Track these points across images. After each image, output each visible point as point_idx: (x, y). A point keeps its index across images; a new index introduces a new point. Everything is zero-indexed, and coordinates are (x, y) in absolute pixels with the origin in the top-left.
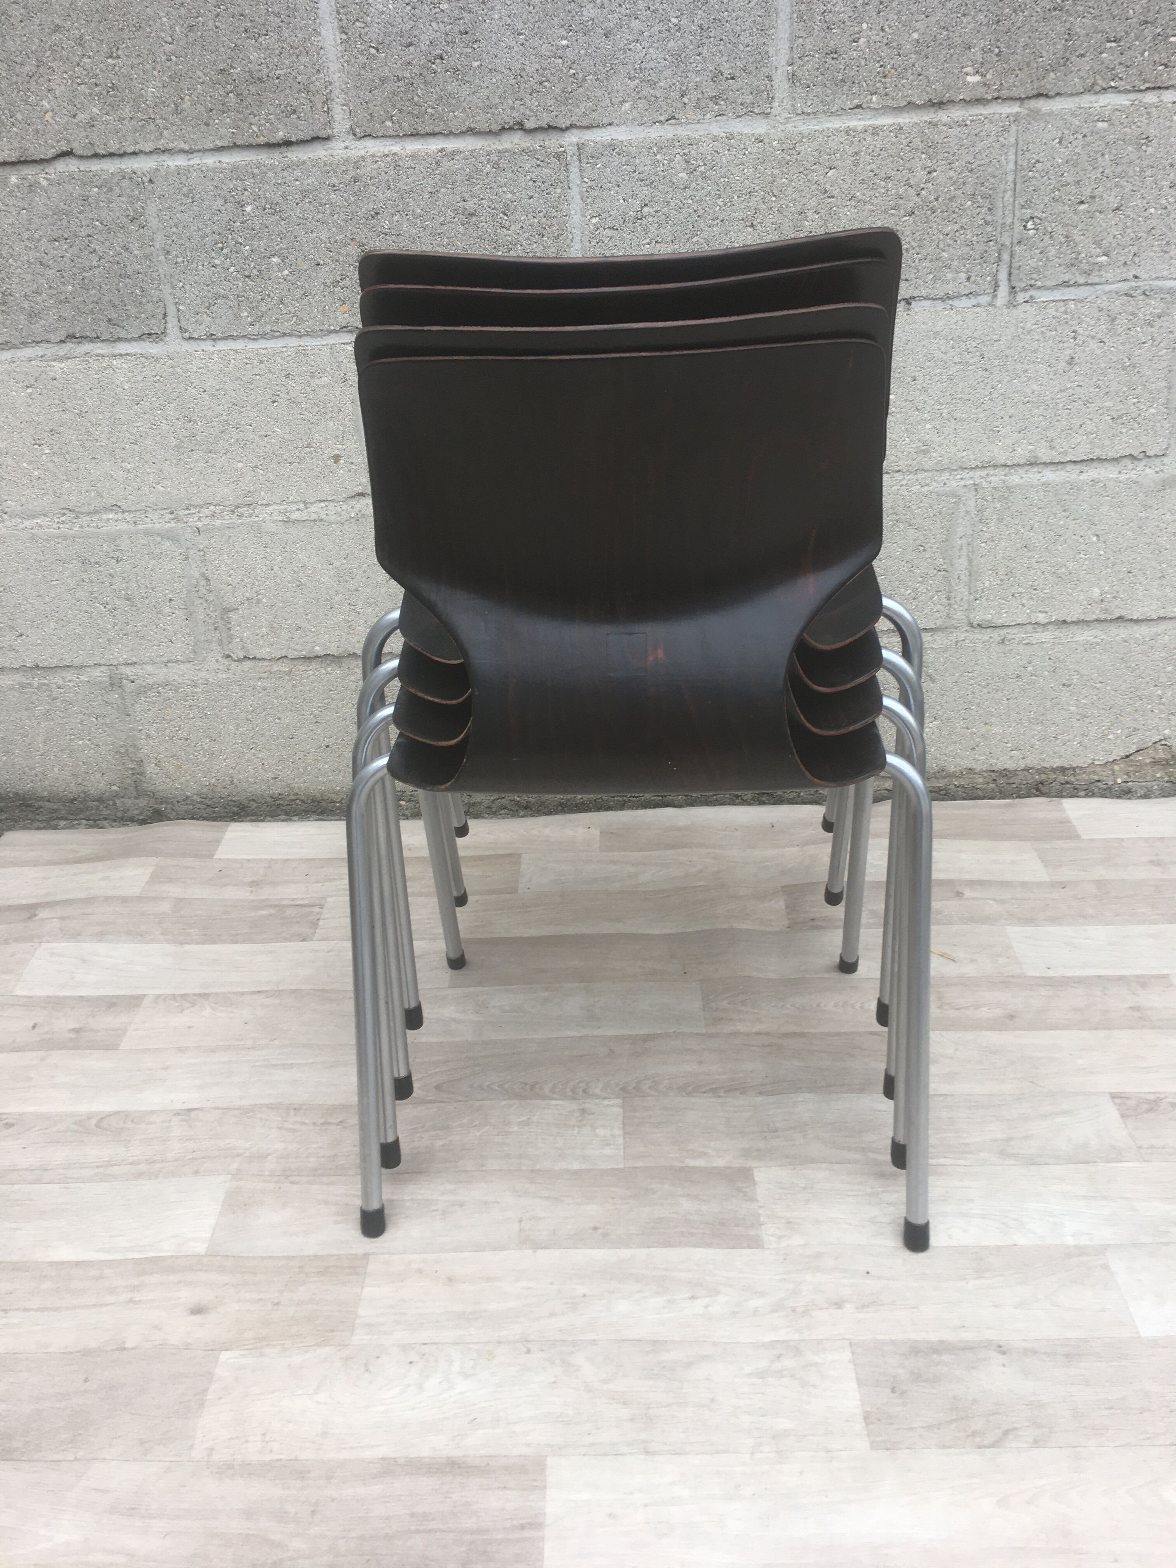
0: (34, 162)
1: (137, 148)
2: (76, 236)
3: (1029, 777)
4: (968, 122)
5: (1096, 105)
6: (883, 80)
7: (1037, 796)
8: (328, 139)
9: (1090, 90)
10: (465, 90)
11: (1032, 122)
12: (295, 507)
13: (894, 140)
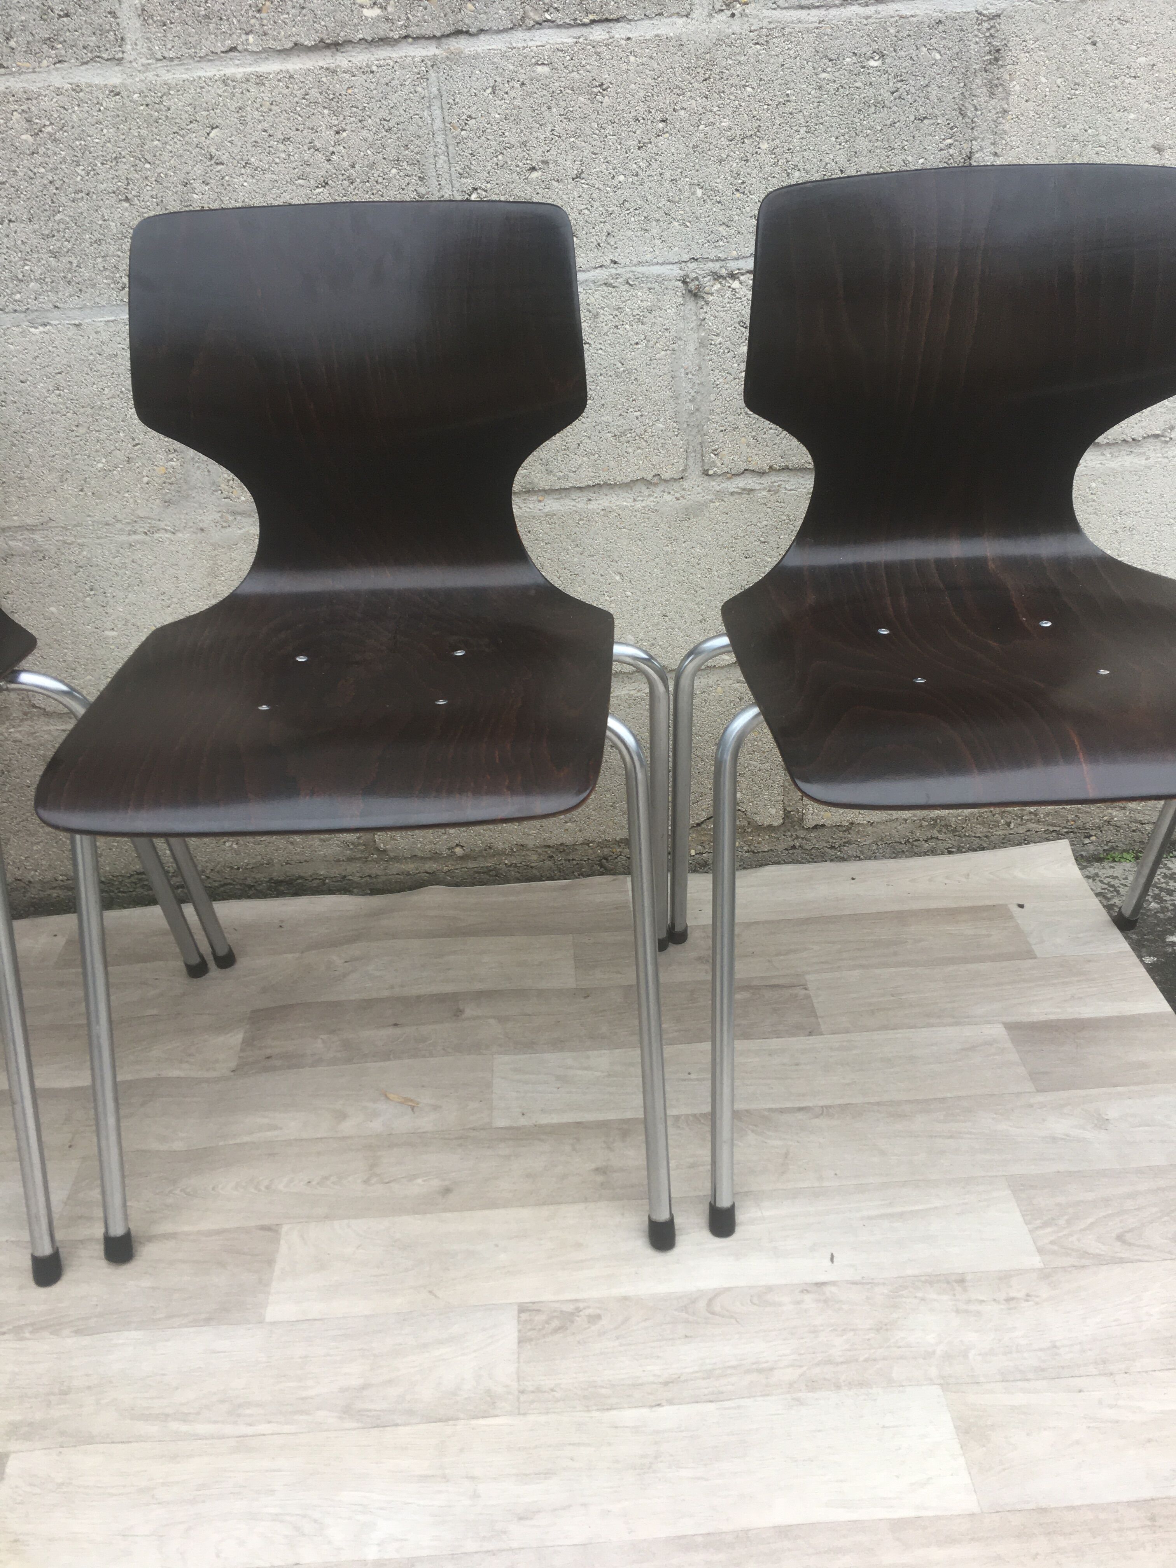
3: (591, 851)
4: (374, 68)
5: (530, 44)
6: (258, 15)
7: (602, 874)
9: (519, 24)
11: (454, 67)
13: (286, 91)
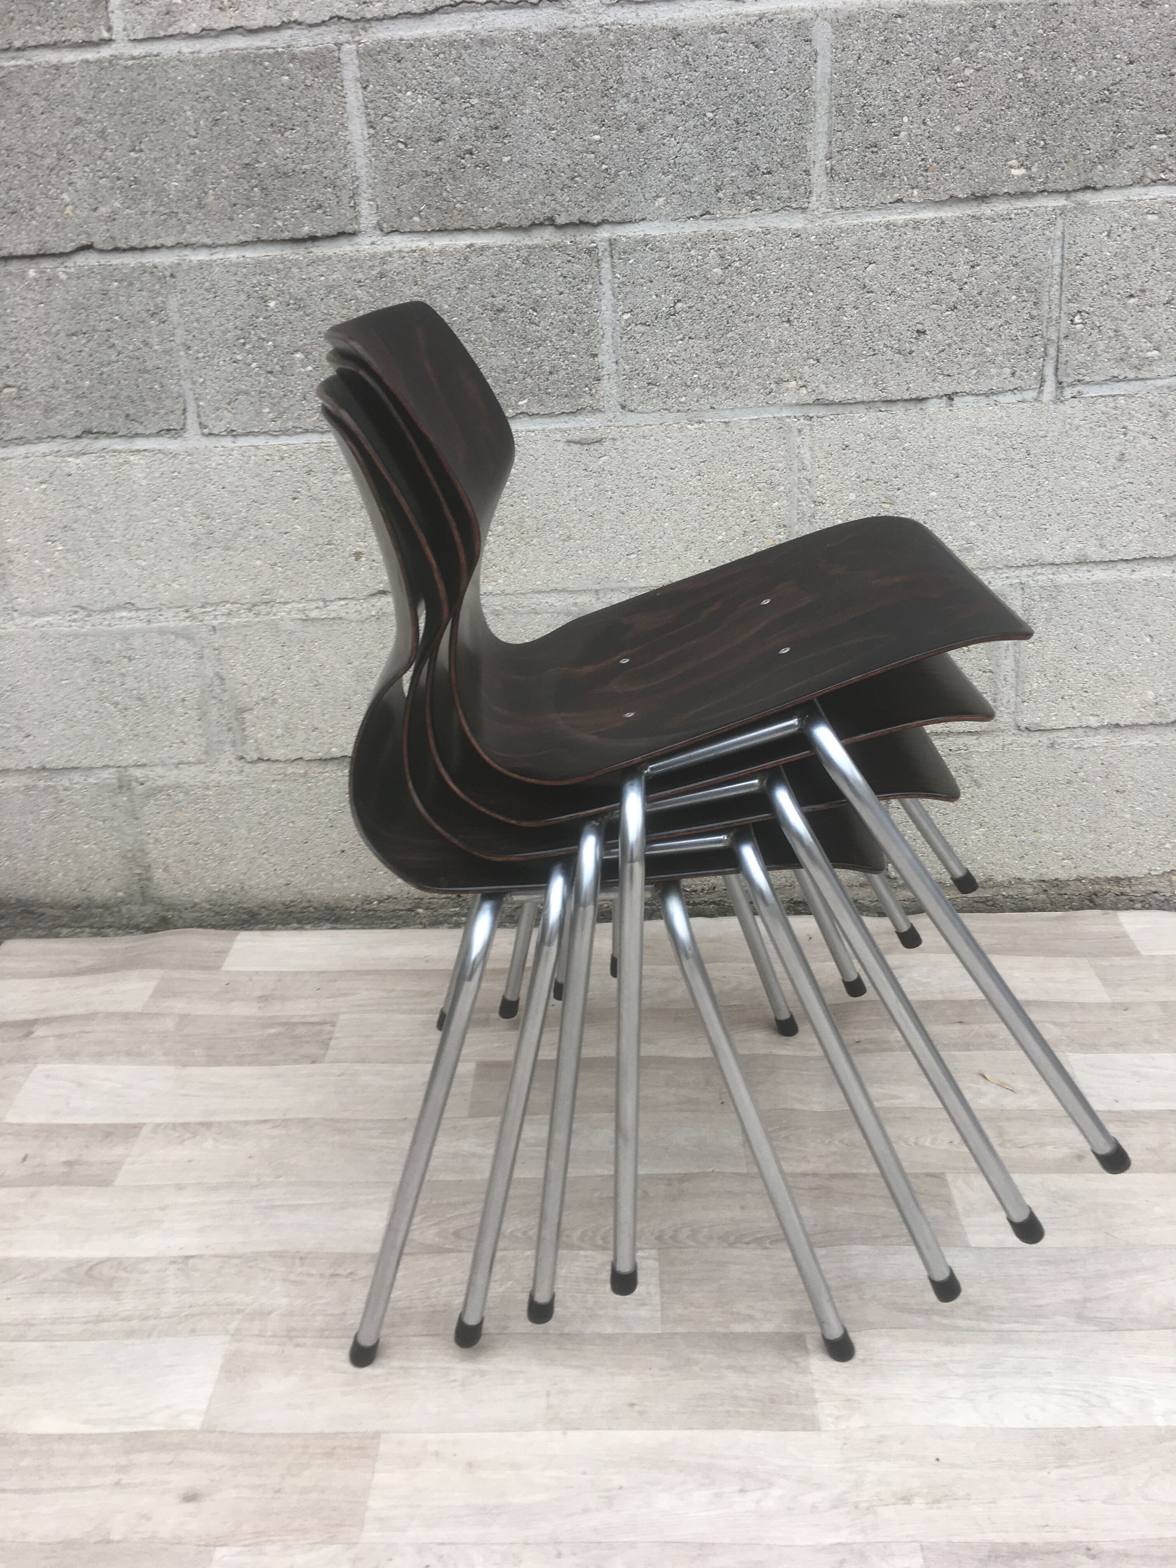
0: (53, 255)
1: (159, 242)
2: (95, 330)
3: (1083, 887)
4: (1013, 216)
5: (1145, 197)
6: (925, 174)
7: (1091, 908)
8: (354, 234)
9: (1140, 182)
10: (495, 186)
11: (1079, 215)
12: (314, 605)
13: (936, 234)
